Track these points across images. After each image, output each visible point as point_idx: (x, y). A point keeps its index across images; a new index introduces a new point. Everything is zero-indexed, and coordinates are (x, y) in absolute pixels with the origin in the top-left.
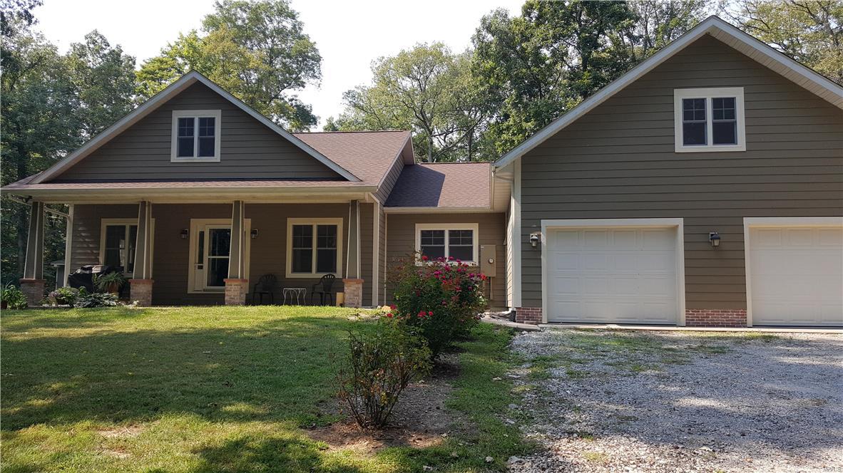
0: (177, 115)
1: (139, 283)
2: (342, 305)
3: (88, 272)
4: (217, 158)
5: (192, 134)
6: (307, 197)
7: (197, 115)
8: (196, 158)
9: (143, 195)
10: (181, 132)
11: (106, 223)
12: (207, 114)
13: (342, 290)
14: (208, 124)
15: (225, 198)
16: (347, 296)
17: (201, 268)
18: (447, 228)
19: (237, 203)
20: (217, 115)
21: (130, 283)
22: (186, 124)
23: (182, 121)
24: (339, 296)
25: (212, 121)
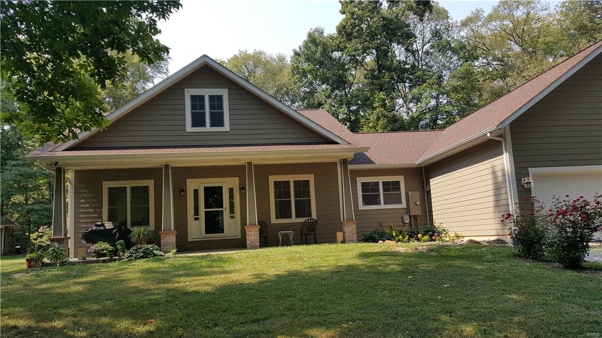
0: (189, 93)
1: (169, 235)
2: (343, 242)
3: (102, 228)
4: (227, 127)
5: (203, 108)
6: (307, 157)
7: (207, 93)
8: (208, 128)
9: (167, 159)
10: (193, 107)
11: (106, 185)
12: (216, 92)
13: (341, 230)
14: (216, 101)
15: (239, 160)
16: (347, 235)
17: (197, 219)
18: (381, 180)
19: (250, 164)
20: (224, 93)
21: (160, 235)
22: (197, 101)
23: (193, 98)
24: (340, 235)
25: (220, 98)
